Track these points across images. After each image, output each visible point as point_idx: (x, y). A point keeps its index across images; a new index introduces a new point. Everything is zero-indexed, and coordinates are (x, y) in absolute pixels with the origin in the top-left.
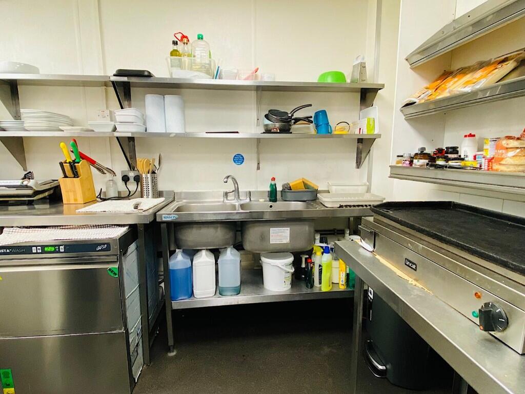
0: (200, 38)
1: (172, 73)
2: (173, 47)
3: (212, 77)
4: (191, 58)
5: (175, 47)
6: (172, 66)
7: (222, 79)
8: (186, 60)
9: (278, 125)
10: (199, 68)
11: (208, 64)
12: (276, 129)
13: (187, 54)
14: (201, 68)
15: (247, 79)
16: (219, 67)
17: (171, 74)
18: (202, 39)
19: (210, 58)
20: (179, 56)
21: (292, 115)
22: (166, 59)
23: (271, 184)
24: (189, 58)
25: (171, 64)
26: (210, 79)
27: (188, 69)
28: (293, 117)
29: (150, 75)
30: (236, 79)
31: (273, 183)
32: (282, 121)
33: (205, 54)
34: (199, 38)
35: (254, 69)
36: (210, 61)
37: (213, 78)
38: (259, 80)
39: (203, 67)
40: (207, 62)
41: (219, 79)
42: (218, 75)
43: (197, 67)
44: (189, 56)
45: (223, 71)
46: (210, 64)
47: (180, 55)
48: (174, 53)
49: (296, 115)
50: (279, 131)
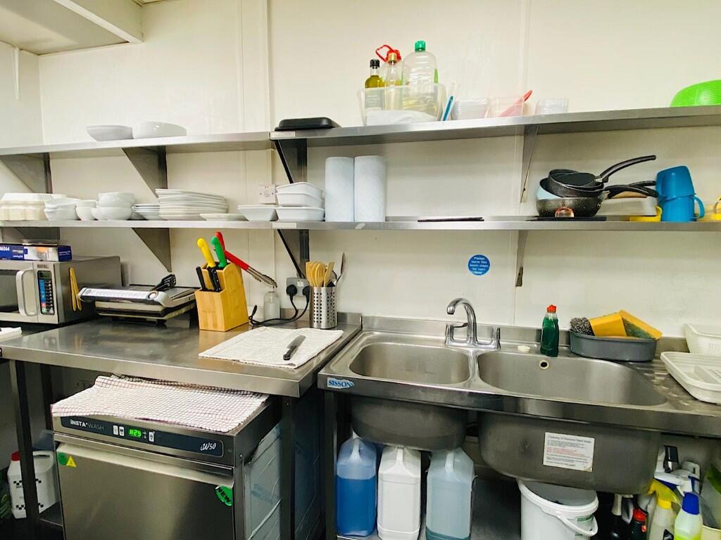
0: (420, 48)
1: (366, 118)
2: (369, 72)
3: (437, 118)
4: (400, 87)
5: (375, 72)
6: (367, 106)
7: (456, 119)
8: (391, 91)
9: (569, 201)
10: (414, 104)
11: (432, 94)
12: (567, 210)
13: (395, 80)
14: (418, 103)
15: (505, 115)
16: (452, 98)
17: (365, 120)
18: (423, 49)
19: (436, 81)
20: (380, 86)
21: (606, 180)
22: (359, 94)
23: (546, 319)
24: (397, 87)
25: (366, 102)
26: (435, 121)
27: (395, 108)
28: (606, 185)
29: (330, 125)
30: (483, 117)
31: (551, 316)
32: (579, 193)
33: (426, 78)
34: (417, 50)
35: (522, 94)
36: (436, 88)
37: (439, 120)
38: (532, 113)
39: (422, 102)
40: (430, 90)
41: (452, 119)
42: (449, 113)
43: (411, 102)
44: (399, 83)
45: (460, 105)
46: (435, 95)
47: (382, 85)
48: (372, 82)
49: (615, 180)
50: (572, 215)
